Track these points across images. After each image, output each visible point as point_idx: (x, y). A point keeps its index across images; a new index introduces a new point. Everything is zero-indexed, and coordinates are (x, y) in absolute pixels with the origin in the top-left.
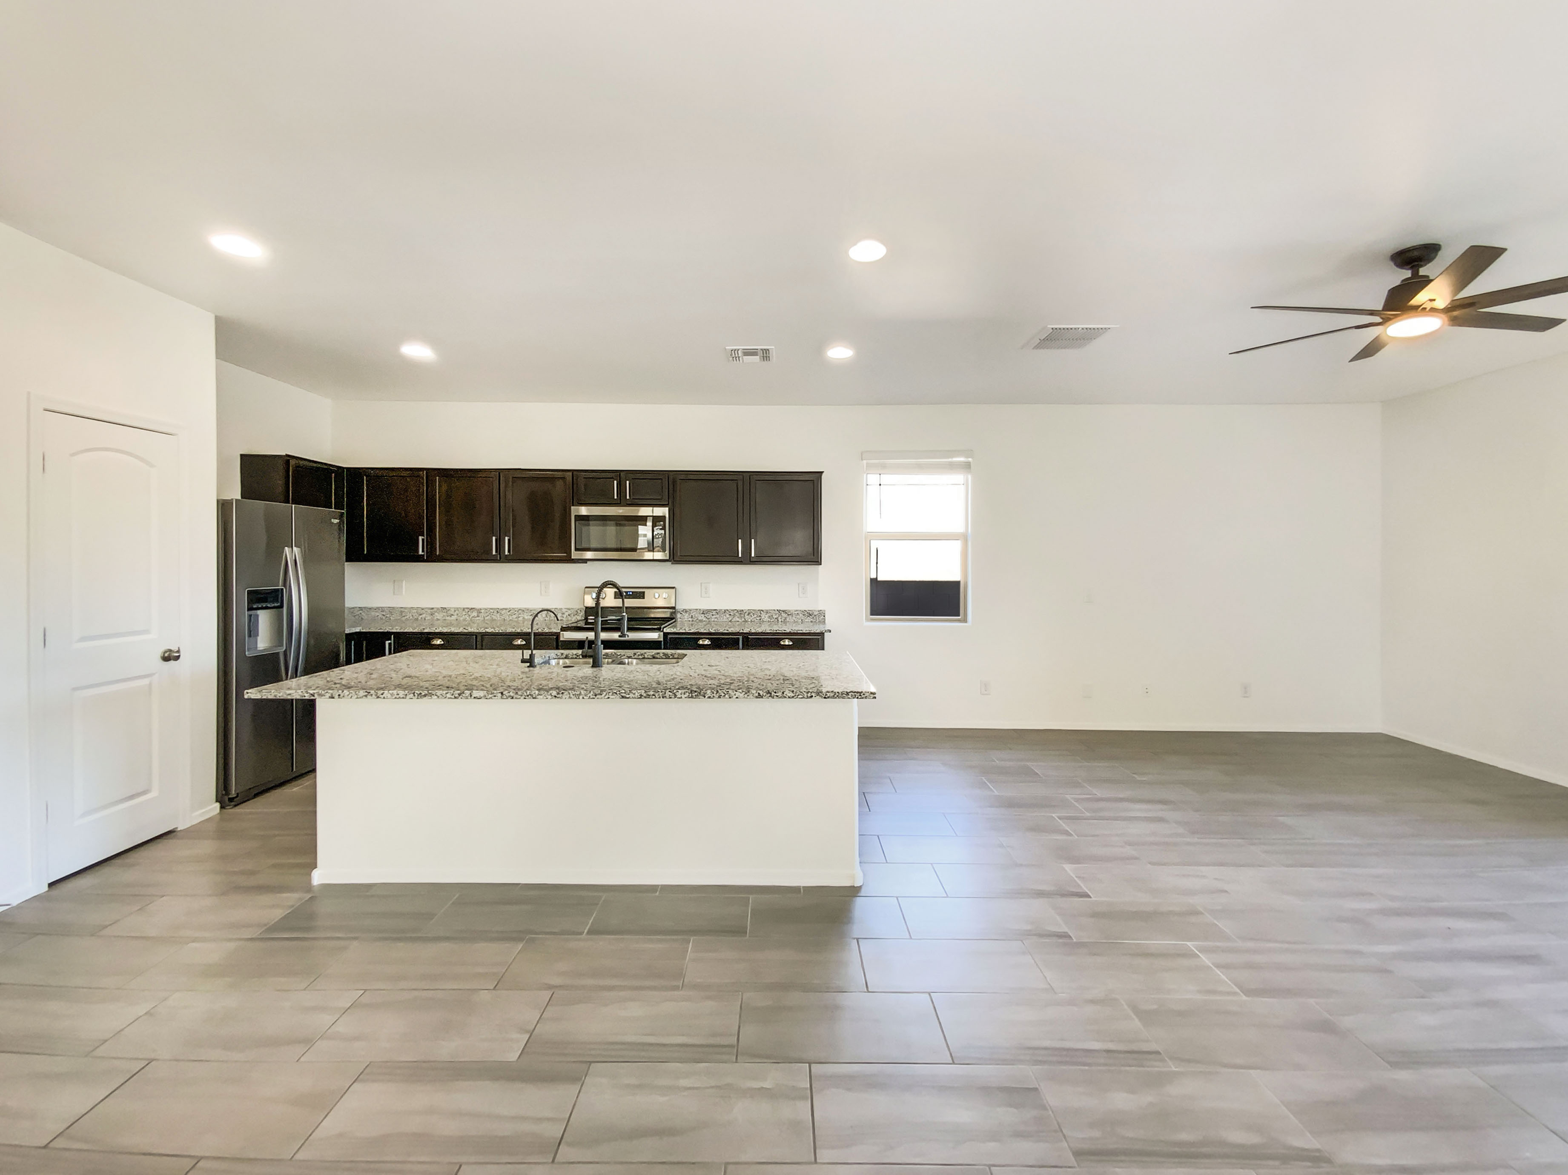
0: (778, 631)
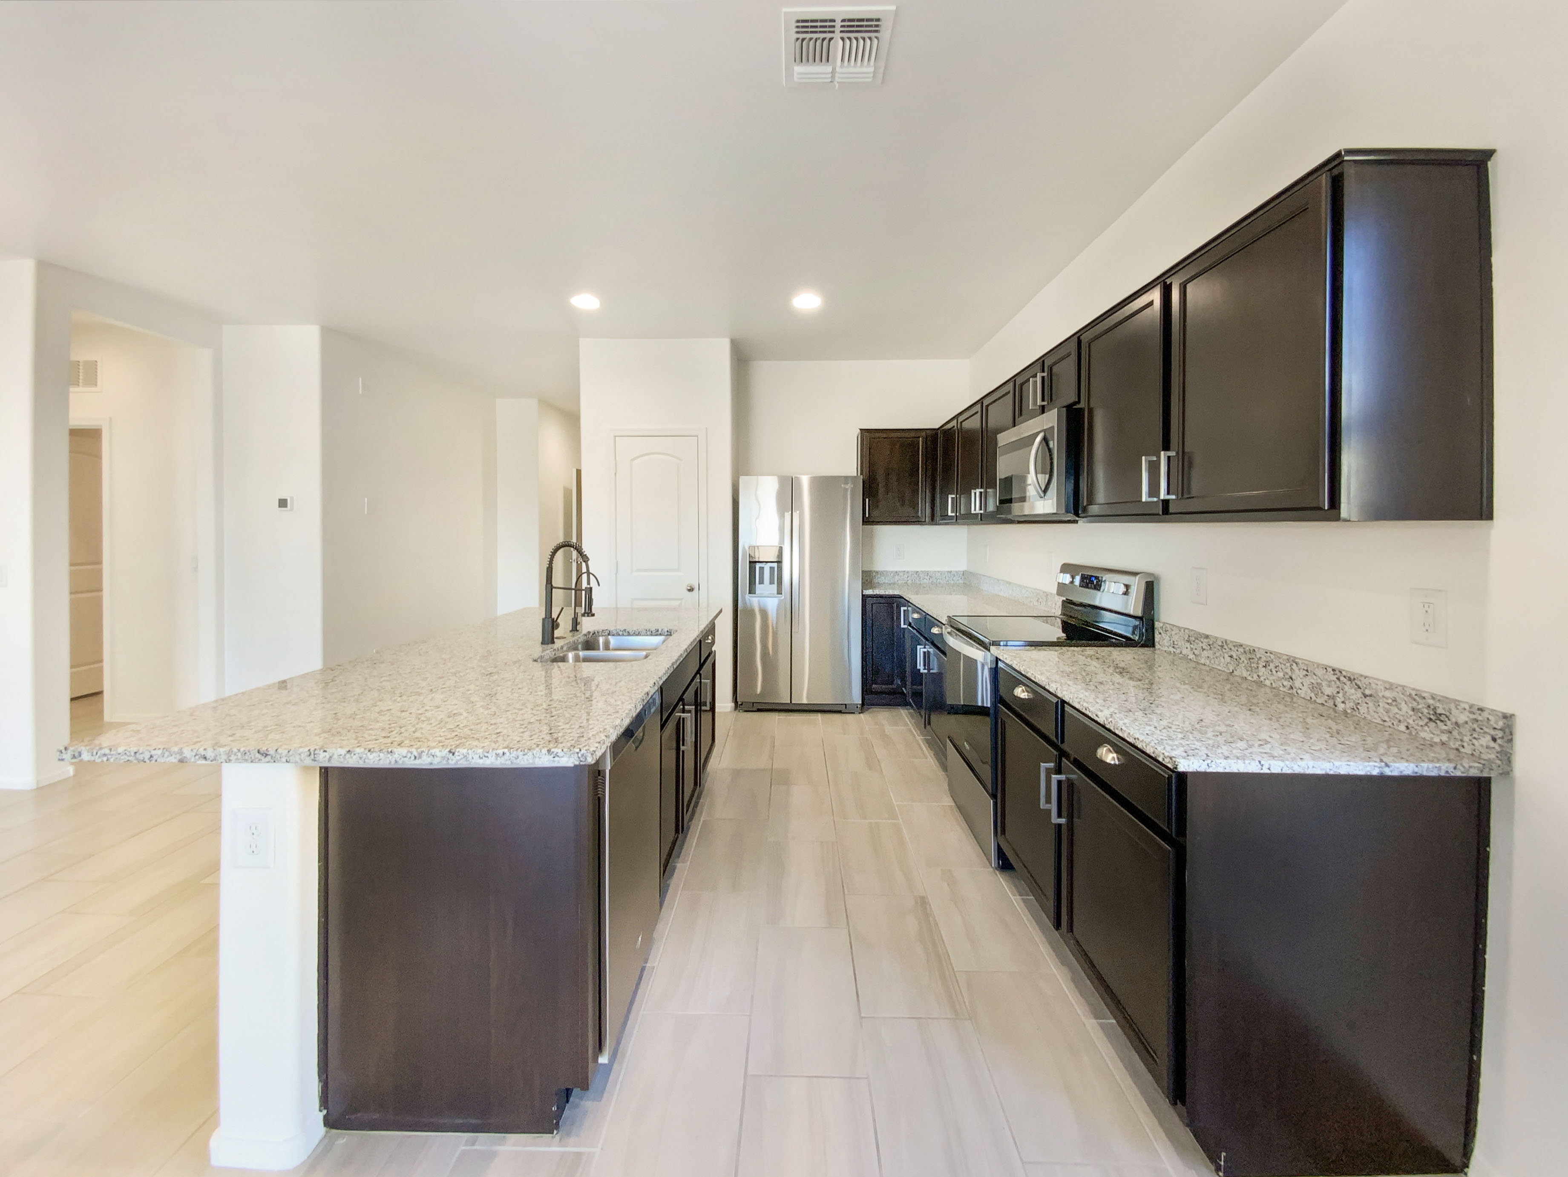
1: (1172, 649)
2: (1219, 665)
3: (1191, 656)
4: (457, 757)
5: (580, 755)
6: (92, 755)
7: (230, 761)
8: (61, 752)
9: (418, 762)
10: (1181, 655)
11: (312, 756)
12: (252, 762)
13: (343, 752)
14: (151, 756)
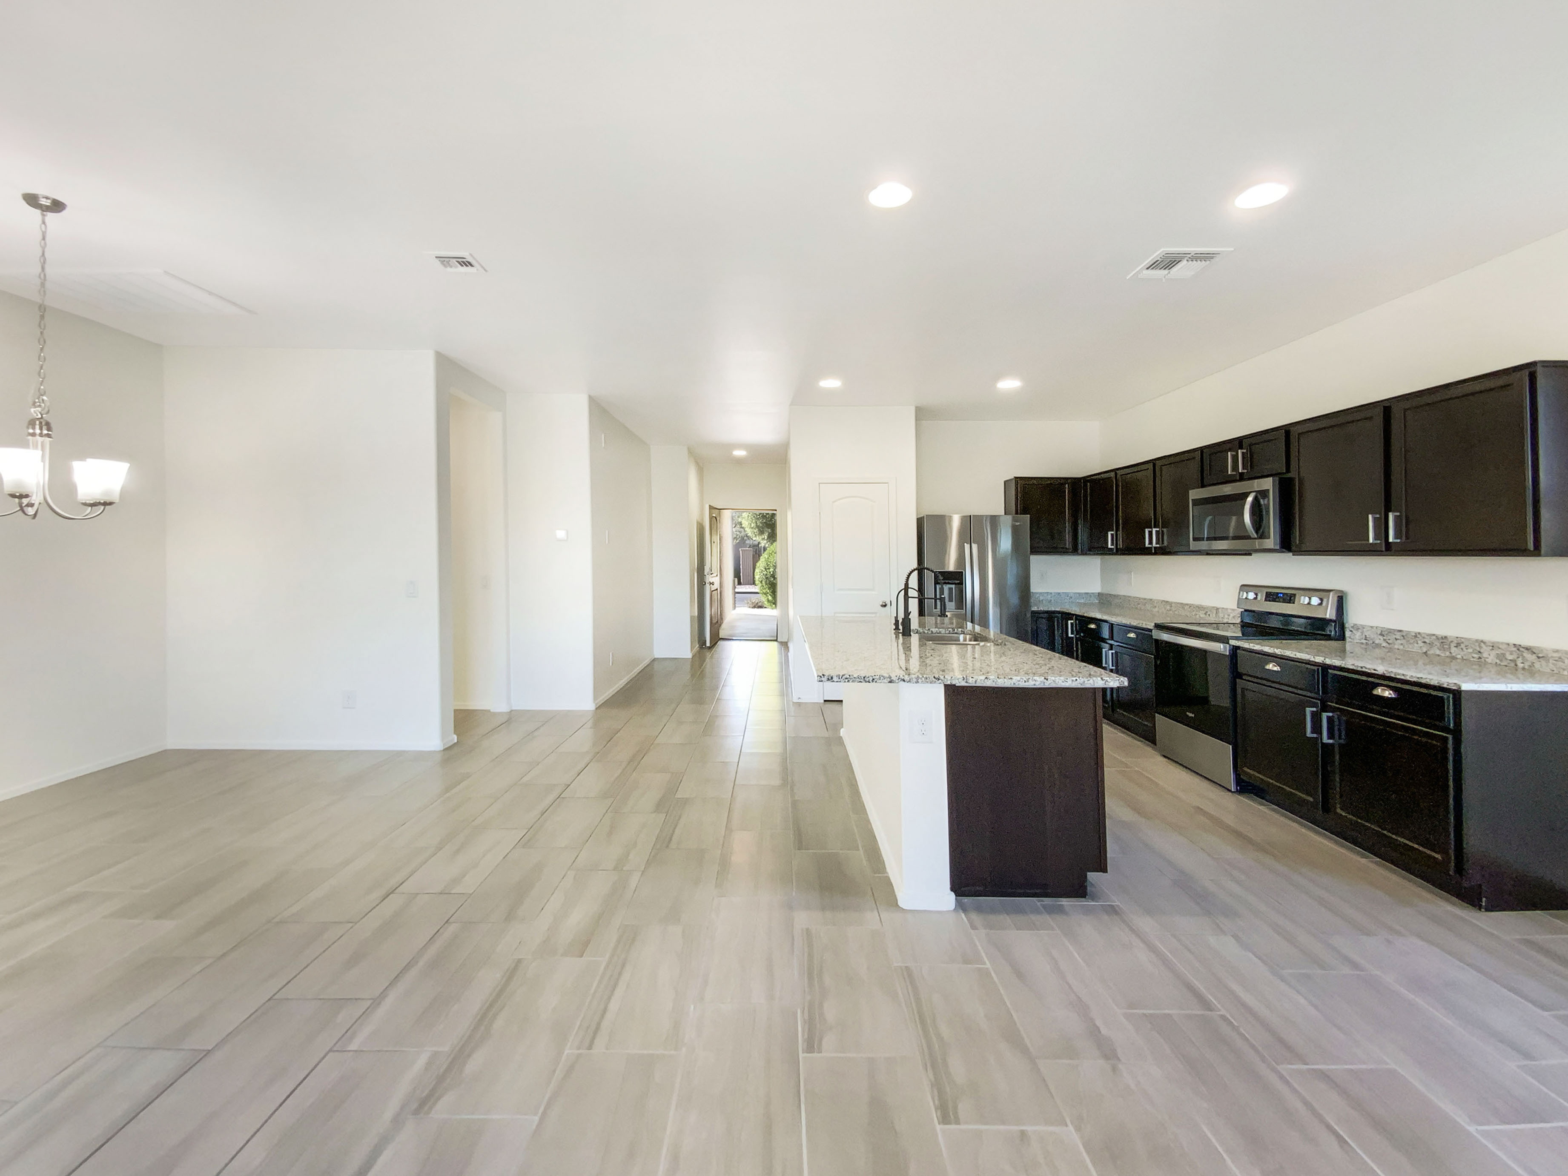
0: (1364, 670)
1: (1364, 641)
2: (1413, 648)
3: (1384, 644)
4: (1049, 682)
5: (1120, 681)
6: (839, 679)
7: (918, 682)
8: (821, 677)
9: (1027, 684)
10: (1374, 644)
11: (965, 680)
12: (931, 683)
13: (983, 677)
14: (873, 679)
